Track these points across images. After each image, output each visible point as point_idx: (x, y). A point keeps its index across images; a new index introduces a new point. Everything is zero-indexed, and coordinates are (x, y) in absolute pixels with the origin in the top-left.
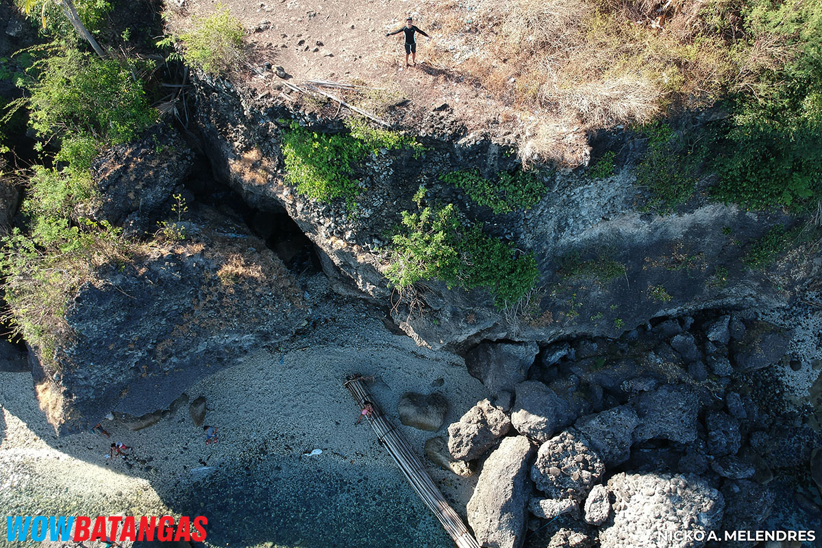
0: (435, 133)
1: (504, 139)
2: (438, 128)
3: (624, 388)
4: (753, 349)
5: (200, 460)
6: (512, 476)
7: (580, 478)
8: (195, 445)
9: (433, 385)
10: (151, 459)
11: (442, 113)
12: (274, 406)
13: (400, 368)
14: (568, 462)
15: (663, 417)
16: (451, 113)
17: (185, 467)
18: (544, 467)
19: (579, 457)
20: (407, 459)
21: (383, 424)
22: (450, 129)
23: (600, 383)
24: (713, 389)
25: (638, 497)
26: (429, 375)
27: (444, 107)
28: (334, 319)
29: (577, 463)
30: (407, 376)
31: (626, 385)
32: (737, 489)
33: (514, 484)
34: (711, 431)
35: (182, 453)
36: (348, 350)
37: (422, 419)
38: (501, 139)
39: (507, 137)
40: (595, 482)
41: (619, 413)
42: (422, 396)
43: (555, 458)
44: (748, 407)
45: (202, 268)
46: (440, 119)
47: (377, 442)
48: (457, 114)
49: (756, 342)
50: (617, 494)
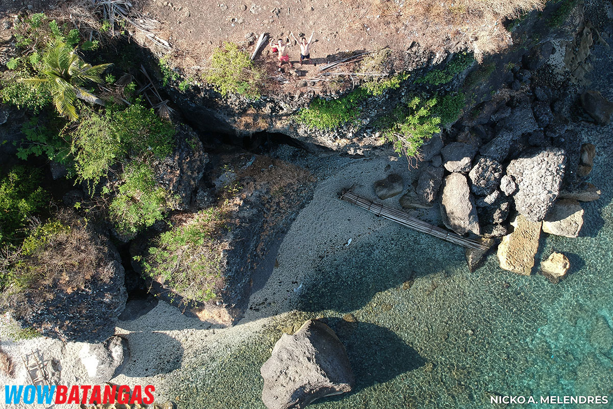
0: (418, 65)
1: (457, 48)
2: (418, 61)
3: (493, 119)
4: (538, 58)
5: (293, 283)
6: (468, 197)
7: (495, 178)
8: (284, 277)
9: (386, 171)
10: (266, 299)
11: (414, 49)
12: (310, 231)
13: (362, 172)
14: (487, 174)
15: (522, 126)
16: (419, 46)
17: (288, 291)
18: (477, 184)
19: (490, 169)
20: (400, 216)
21: (377, 207)
22: (425, 58)
23: (481, 123)
24: (525, 90)
25: (526, 172)
26: (380, 167)
27: (413, 45)
28: (307, 166)
29: (491, 172)
30: (369, 174)
31: (494, 118)
32: (563, 140)
33: (470, 201)
34: (539, 117)
35: (280, 285)
36: (329, 180)
37: (392, 192)
38: (455, 49)
39: (458, 46)
40: (502, 176)
41: (502, 137)
42: (384, 179)
43: (481, 176)
44: (546, 91)
45: (260, 196)
46: (415, 54)
47: (375, 217)
48: (423, 45)
49: (538, 53)
50: (515, 175)
